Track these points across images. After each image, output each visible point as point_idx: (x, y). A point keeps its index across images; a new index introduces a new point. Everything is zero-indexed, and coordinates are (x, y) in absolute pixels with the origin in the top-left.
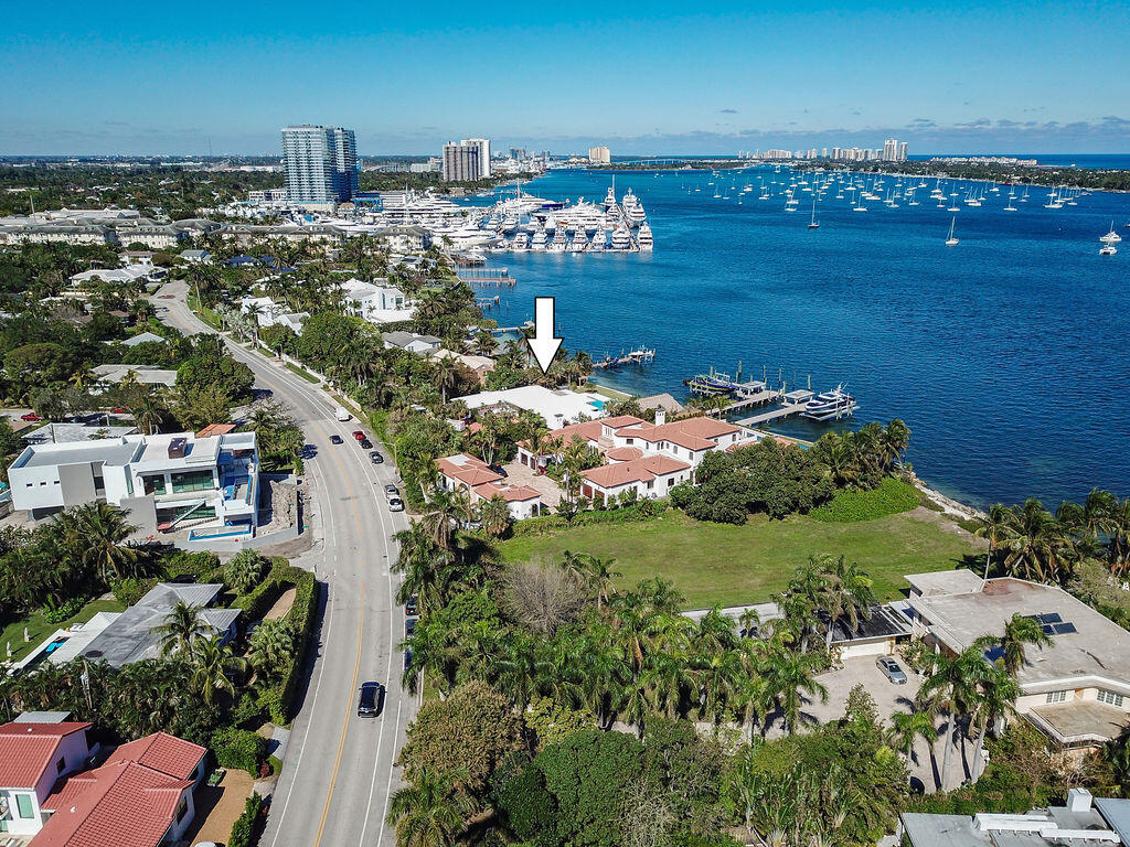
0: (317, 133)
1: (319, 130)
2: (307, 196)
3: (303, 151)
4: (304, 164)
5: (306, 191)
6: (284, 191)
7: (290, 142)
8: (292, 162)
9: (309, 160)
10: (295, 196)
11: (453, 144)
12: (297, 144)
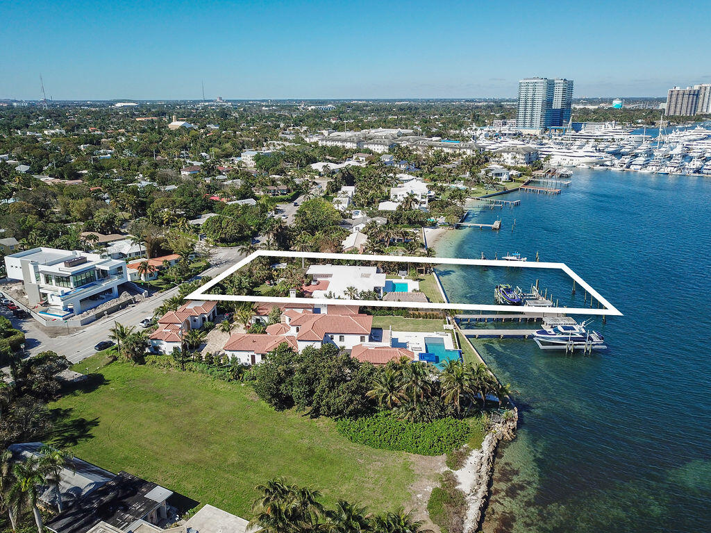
0: (541, 83)
1: (543, 80)
2: (528, 124)
3: (530, 95)
4: (530, 103)
5: (528, 120)
6: (514, 121)
7: (524, 89)
8: (522, 102)
9: (533, 100)
10: (521, 123)
11: (678, 88)
12: (527, 90)
